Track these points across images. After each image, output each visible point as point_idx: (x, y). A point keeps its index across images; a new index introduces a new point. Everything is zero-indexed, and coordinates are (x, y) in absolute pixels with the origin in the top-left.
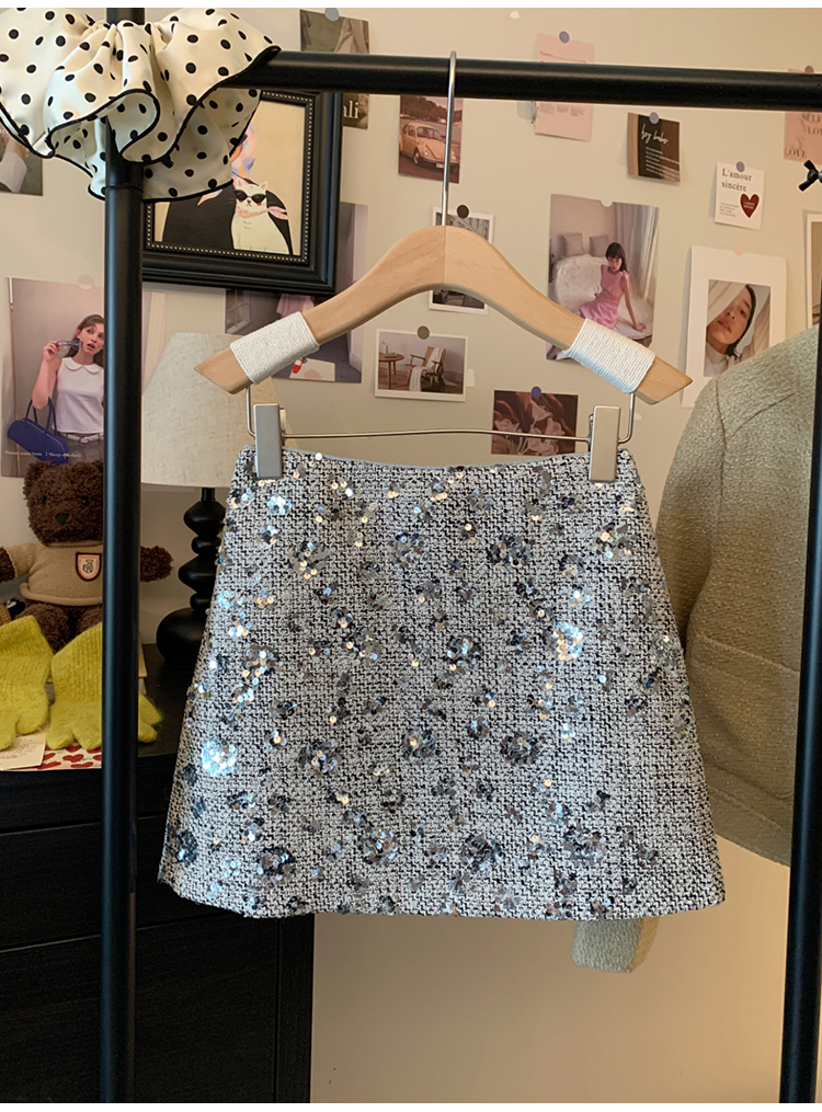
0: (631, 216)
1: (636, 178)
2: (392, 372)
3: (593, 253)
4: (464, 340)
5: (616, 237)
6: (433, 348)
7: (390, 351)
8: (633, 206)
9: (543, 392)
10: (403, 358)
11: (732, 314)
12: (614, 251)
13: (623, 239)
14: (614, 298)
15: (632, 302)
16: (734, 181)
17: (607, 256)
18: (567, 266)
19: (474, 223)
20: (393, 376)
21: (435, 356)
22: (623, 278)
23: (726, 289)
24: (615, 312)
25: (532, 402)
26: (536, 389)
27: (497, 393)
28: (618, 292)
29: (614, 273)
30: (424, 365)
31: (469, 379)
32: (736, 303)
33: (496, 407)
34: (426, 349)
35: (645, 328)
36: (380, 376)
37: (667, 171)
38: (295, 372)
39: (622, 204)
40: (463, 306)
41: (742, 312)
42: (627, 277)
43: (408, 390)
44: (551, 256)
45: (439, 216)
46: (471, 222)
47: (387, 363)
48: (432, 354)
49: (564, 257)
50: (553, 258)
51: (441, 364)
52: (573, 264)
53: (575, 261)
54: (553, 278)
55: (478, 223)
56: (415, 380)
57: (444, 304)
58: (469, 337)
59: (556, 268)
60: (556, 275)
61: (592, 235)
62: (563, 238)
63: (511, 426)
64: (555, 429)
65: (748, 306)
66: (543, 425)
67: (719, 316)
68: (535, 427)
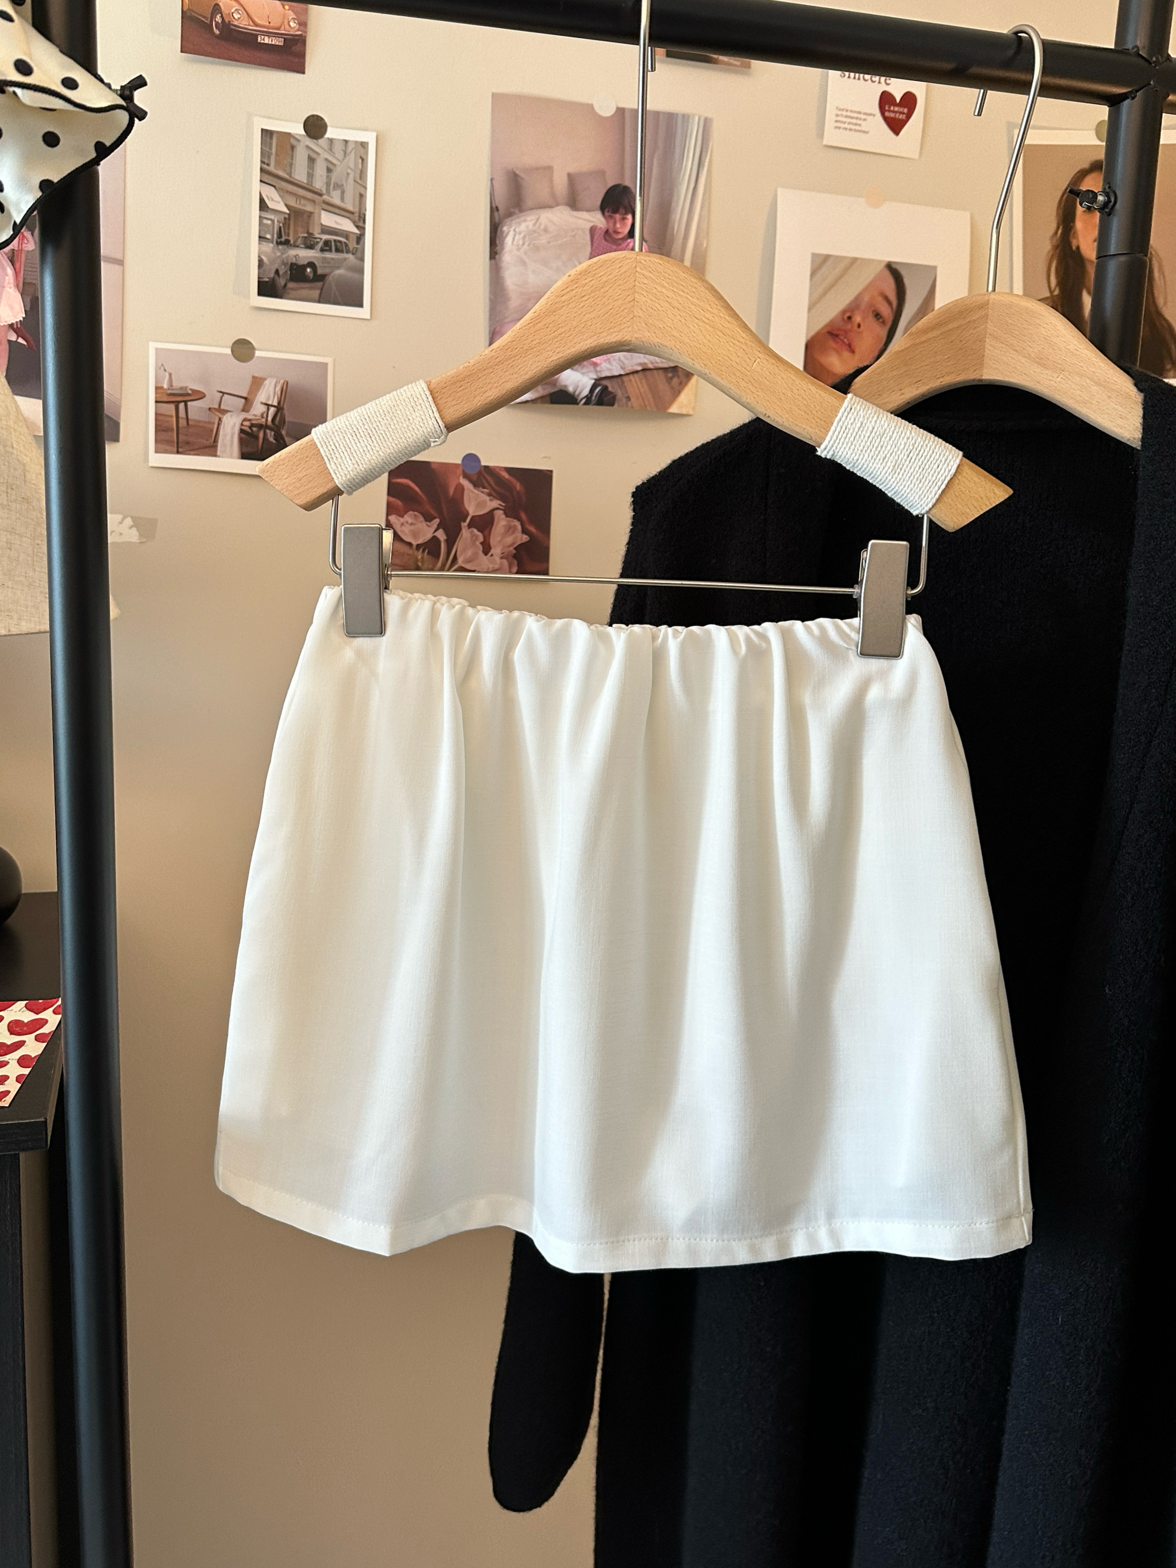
0: (654, 134)
2: (182, 423)
3: (574, 203)
4: (325, 365)
5: (622, 175)
6: (263, 380)
7: (177, 384)
8: (656, 113)
9: (483, 463)
10: (200, 395)
11: (858, 319)
12: (614, 199)
17: (603, 208)
18: (523, 226)
19: (338, 148)
20: (184, 428)
21: (268, 394)
23: (846, 270)
25: (464, 482)
26: (471, 459)
29: (617, 243)
30: (245, 409)
32: (866, 298)
33: (392, 490)
34: (249, 381)
36: (157, 431)
40: (319, 302)
41: (878, 316)
43: (214, 455)
44: (494, 210)
45: (267, 134)
46: (331, 147)
47: (172, 406)
48: (261, 389)
49: (517, 211)
50: (496, 214)
51: (279, 408)
52: (535, 224)
53: (538, 219)
54: (498, 252)
55: (346, 148)
56: (229, 437)
57: (281, 297)
58: (334, 360)
59: (502, 232)
60: (502, 244)
61: (571, 170)
62: (516, 175)
63: (422, 524)
64: (510, 529)
65: (889, 303)
66: (484, 523)
67: (831, 322)
68: (470, 526)
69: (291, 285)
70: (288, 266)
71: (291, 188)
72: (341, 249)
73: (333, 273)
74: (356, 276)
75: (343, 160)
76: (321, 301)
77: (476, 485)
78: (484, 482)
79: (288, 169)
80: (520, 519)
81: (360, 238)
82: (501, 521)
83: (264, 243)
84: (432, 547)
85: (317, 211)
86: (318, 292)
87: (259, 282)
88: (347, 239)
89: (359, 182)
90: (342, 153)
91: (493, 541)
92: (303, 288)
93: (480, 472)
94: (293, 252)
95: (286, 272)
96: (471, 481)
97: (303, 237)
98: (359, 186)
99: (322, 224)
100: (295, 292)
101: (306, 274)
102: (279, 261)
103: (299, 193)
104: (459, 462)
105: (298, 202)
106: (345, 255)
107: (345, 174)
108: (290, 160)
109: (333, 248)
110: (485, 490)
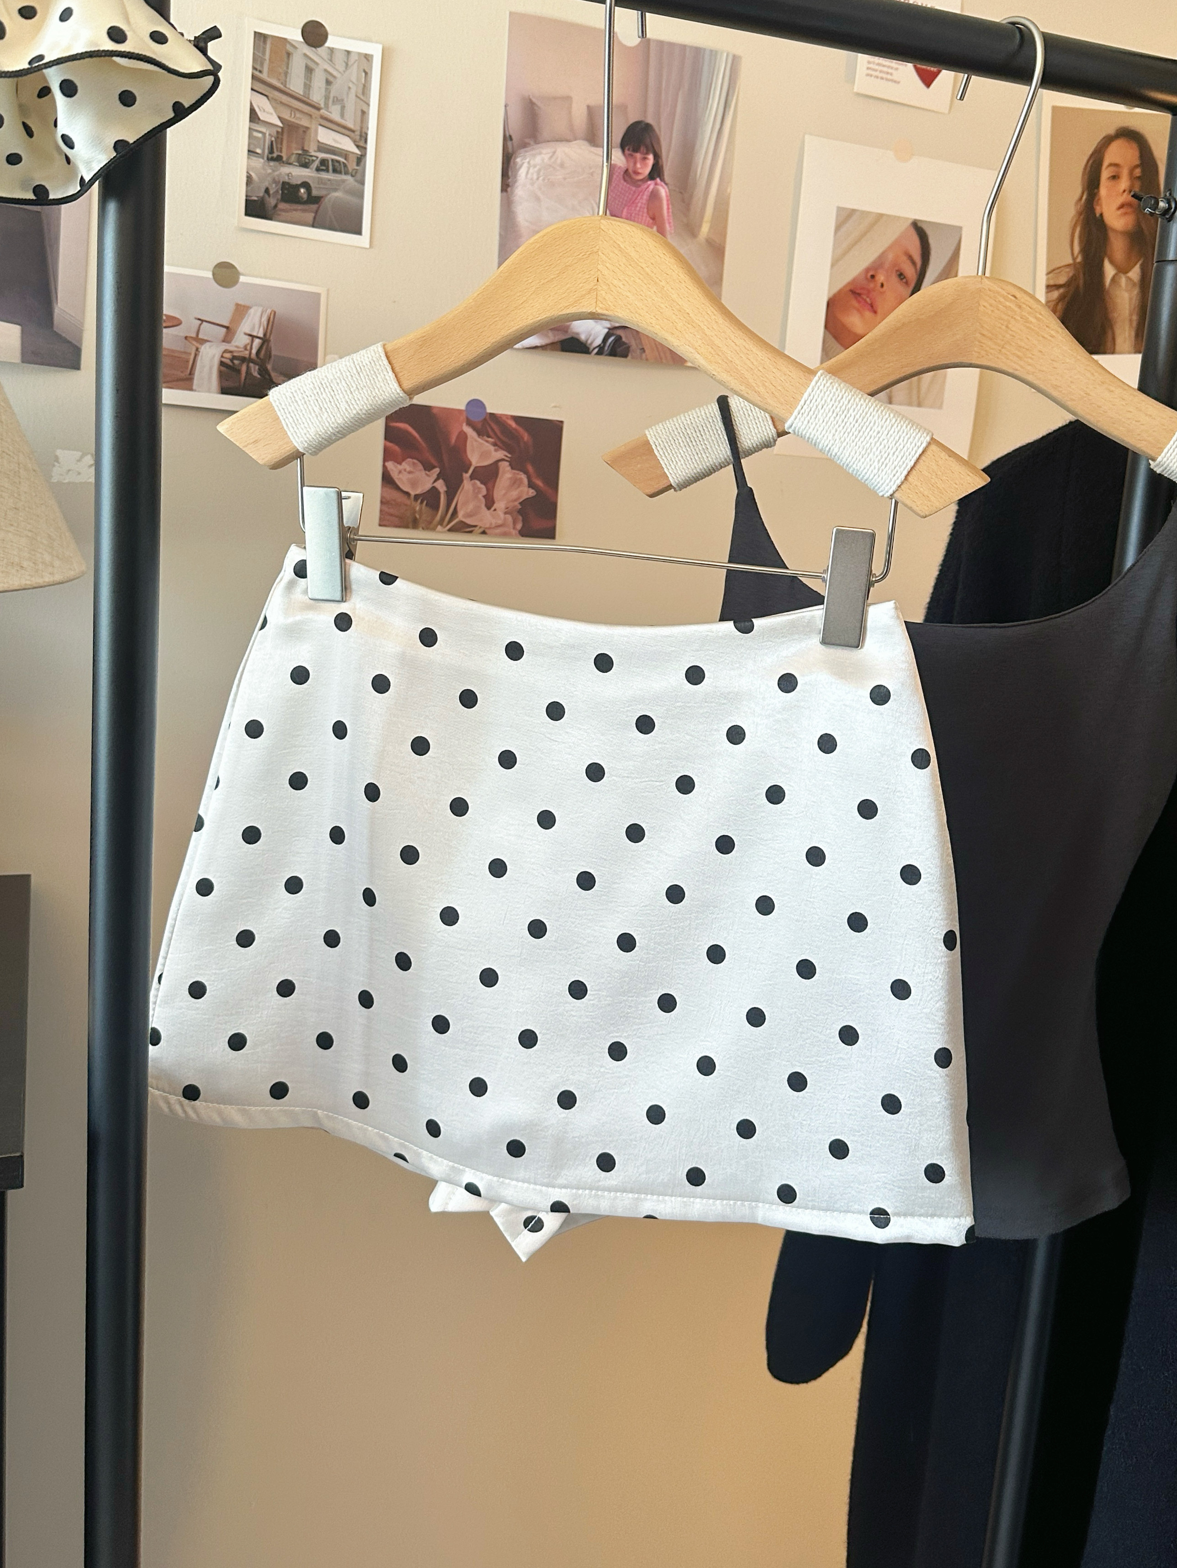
0: (678, 66)
3: (592, 139)
4: (318, 295)
6: (247, 308)
8: (682, 47)
9: (489, 410)
10: (179, 322)
11: (881, 278)
12: (637, 138)
13: (656, 114)
17: (622, 146)
18: (538, 160)
19: (339, 60)
21: (252, 324)
22: (654, 195)
23: (871, 227)
25: (468, 430)
26: (476, 404)
30: (227, 339)
32: (890, 257)
33: (390, 435)
34: (232, 308)
39: (660, 43)
40: (313, 226)
41: (901, 274)
42: (663, 191)
43: (191, 389)
44: (507, 138)
45: (260, 38)
46: (331, 56)
48: (246, 318)
49: (532, 143)
50: (509, 143)
51: (265, 340)
52: (551, 157)
53: (554, 153)
54: (510, 184)
55: (348, 59)
56: (206, 369)
57: (270, 219)
58: (328, 290)
59: (515, 163)
60: (515, 176)
61: (591, 102)
62: (532, 103)
63: (420, 473)
64: (515, 483)
65: (913, 261)
66: (488, 475)
67: (854, 281)
68: (472, 477)
69: (282, 206)
70: (280, 186)
71: (285, 99)
72: (338, 169)
73: (329, 197)
74: (353, 200)
75: (344, 72)
76: (315, 225)
77: (480, 433)
78: (489, 430)
79: (282, 77)
80: (526, 472)
81: (360, 160)
82: (506, 473)
83: (254, 158)
84: (431, 498)
85: (313, 127)
86: (313, 215)
87: (246, 200)
88: (346, 159)
89: (362, 97)
90: (344, 64)
91: (498, 493)
92: (296, 210)
93: (485, 419)
94: (285, 170)
95: (277, 191)
96: (475, 429)
97: (297, 154)
98: (362, 103)
99: (318, 141)
100: (287, 214)
101: (300, 194)
102: (269, 179)
103: (293, 106)
104: (462, 407)
105: (293, 116)
106: (344, 177)
107: (346, 88)
108: (285, 68)
109: (331, 168)
110: (490, 439)
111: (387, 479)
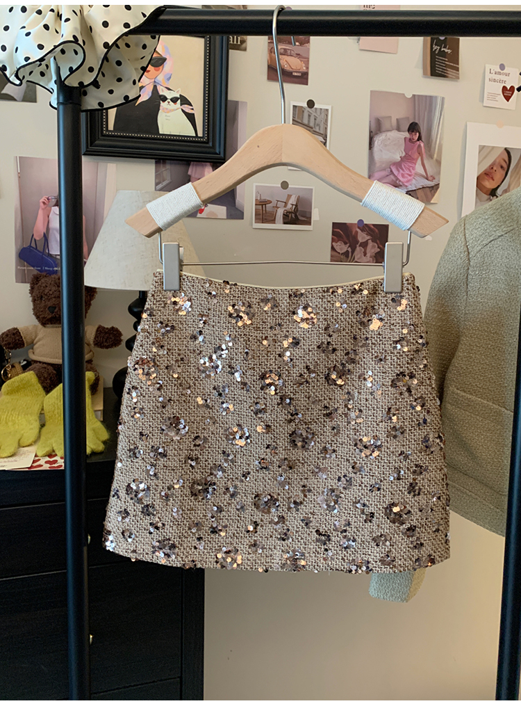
0: (425, 104)
1: (429, 78)
2: (264, 212)
3: (399, 129)
4: (312, 189)
5: (415, 118)
6: (291, 196)
7: (263, 198)
8: (426, 96)
9: (365, 223)
10: (270, 202)
11: (495, 168)
12: (413, 128)
13: (419, 119)
14: (413, 159)
15: (425, 162)
16: (497, 77)
17: (409, 131)
18: (381, 138)
19: (318, 112)
20: (264, 214)
21: (293, 201)
22: (419, 146)
23: (491, 151)
24: (414, 169)
25: (358, 230)
26: (361, 221)
27: (335, 225)
28: (416, 155)
29: (413, 143)
30: (285, 206)
31: (315, 215)
32: (498, 161)
33: (334, 233)
34: (287, 196)
35: (434, 178)
36: (256, 215)
37: (450, 72)
38: (200, 213)
39: (419, 96)
41: (502, 167)
42: (422, 145)
43: (275, 223)
44: (371, 132)
45: (295, 107)
46: (316, 111)
47: (261, 206)
48: (291, 199)
49: (379, 133)
50: (372, 134)
51: (296, 206)
52: (385, 137)
53: (386, 135)
54: (372, 147)
55: (321, 111)
56: (279, 217)
58: (315, 188)
59: (374, 140)
60: (374, 144)
61: (398, 118)
62: (379, 120)
63: (343, 246)
64: (373, 247)
65: (506, 162)
66: (364, 245)
67: (486, 170)
68: (360, 246)
75: (320, 115)
79: (301, 119)
82: (371, 244)
84: (346, 254)
89: (324, 122)
90: (320, 113)
98: (325, 125)
107: (320, 120)
108: (302, 116)
111: (333, 248)
